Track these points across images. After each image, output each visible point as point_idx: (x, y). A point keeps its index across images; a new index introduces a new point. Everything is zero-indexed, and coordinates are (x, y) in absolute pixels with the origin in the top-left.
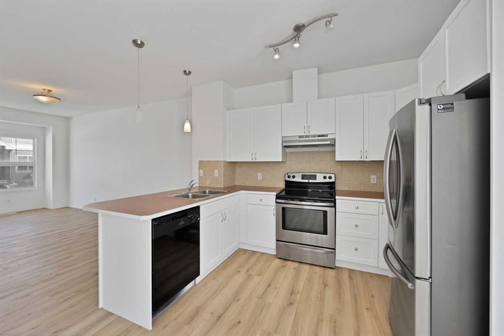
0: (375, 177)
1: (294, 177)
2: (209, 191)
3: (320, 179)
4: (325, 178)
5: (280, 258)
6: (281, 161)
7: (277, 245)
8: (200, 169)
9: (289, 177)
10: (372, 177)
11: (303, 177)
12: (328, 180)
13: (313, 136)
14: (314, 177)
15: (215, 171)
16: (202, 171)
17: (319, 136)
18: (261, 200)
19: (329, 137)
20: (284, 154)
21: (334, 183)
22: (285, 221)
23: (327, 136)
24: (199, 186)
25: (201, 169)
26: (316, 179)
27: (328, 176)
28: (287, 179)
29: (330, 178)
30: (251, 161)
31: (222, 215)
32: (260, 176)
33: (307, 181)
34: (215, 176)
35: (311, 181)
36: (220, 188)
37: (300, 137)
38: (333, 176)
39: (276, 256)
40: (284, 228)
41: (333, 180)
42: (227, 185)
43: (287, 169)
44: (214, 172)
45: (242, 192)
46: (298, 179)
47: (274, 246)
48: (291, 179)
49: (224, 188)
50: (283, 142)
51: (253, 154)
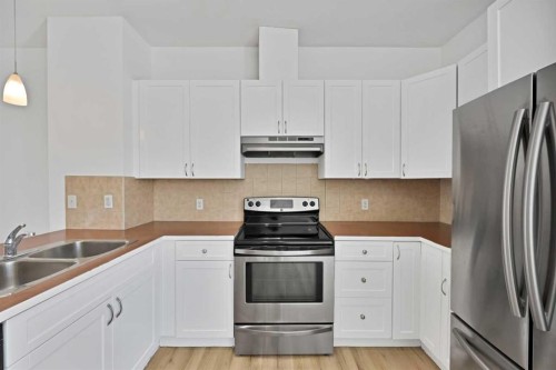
0: (367, 201)
1: (258, 204)
2: (84, 244)
3: (298, 207)
4: (305, 204)
5: (241, 355)
6: (239, 177)
7: (235, 331)
8: (67, 193)
9: (250, 204)
10: (363, 201)
11: (273, 204)
12: (309, 208)
13: (292, 138)
14: (290, 204)
15: (106, 197)
16: (73, 198)
17: (300, 139)
18: (204, 252)
19: (315, 141)
20: (245, 167)
21: (317, 212)
22: (251, 288)
23: (312, 139)
24: (67, 230)
25: (72, 194)
26: (292, 207)
27: (309, 201)
28: (248, 208)
29: (312, 204)
30: (185, 177)
31: (109, 306)
32: (200, 204)
33: (278, 210)
34: (106, 207)
35: (285, 210)
36: (117, 233)
37: (271, 138)
38: (316, 201)
39: (233, 349)
40: (249, 300)
41: (316, 208)
42: (135, 224)
43: (246, 191)
44: (103, 199)
45: (164, 238)
46: (265, 207)
47: (231, 334)
48: (254, 208)
49: (128, 232)
50: (242, 145)
51: (188, 166)
